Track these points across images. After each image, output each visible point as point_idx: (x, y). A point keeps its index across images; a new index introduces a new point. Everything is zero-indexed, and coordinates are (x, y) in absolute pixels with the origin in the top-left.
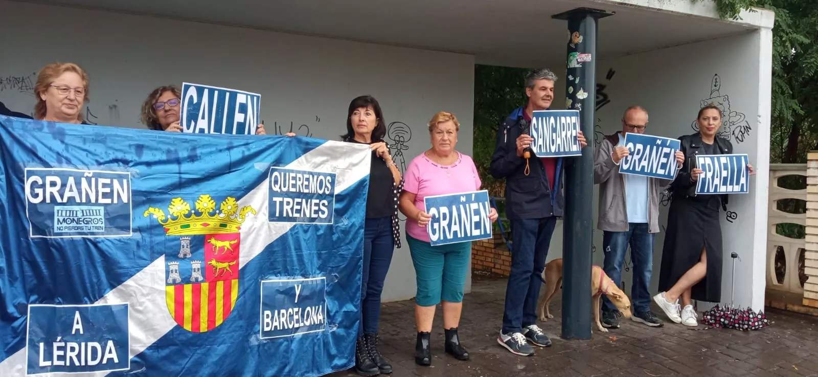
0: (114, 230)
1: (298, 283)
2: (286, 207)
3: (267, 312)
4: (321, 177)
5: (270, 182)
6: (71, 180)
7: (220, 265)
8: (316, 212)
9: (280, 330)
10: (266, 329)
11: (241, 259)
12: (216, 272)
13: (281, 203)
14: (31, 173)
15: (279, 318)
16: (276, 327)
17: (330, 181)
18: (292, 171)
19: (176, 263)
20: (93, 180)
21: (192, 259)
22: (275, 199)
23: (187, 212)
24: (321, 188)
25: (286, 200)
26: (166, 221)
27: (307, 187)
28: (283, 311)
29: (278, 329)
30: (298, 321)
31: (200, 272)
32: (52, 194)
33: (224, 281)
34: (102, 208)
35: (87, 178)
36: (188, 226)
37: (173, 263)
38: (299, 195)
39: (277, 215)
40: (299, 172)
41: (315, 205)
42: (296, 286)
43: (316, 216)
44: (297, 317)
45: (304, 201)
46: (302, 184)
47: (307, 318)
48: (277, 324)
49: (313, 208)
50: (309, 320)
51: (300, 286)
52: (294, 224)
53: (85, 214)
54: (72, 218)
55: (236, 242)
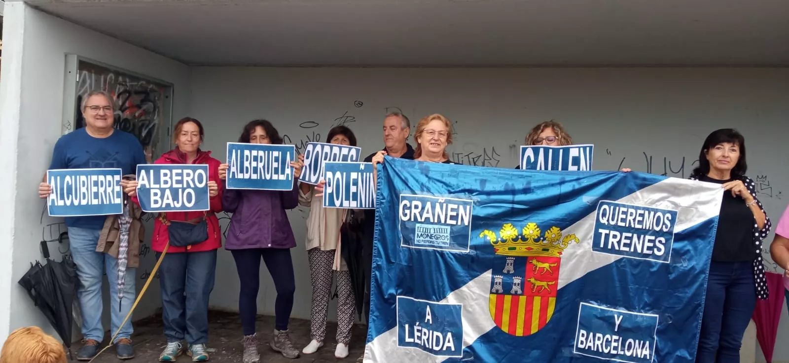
0: (456, 245)
1: (620, 314)
2: (611, 240)
3: (583, 332)
4: (659, 214)
5: (598, 214)
6: (428, 205)
7: (538, 283)
8: (649, 248)
9: (594, 351)
10: (581, 346)
11: (559, 281)
12: (534, 288)
13: (607, 236)
14: (404, 198)
15: (594, 340)
16: (590, 347)
17: (670, 218)
18: (624, 206)
19: (500, 277)
20: (445, 205)
21: (514, 275)
22: (600, 231)
23: (515, 237)
24: (657, 225)
25: (613, 233)
26: (496, 242)
27: (640, 222)
28: (598, 335)
29: (592, 349)
30: (615, 348)
31: (519, 287)
32: (415, 214)
33: (542, 297)
34: (449, 228)
35: (440, 203)
36: (515, 249)
37: (498, 277)
38: (629, 229)
39: (602, 246)
40: (633, 207)
41: (650, 241)
42: (616, 316)
43: (650, 252)
44: (616, 344)
45: (635, 236)
46: (634, 220)
47: (629, 349)
48: (591, 344)
49: (647, 244)
50: (631, 351)
51: (621, 317)
52: (622, 256)
53: (436, 232)
54: (427, 234)
55: (556, 265)
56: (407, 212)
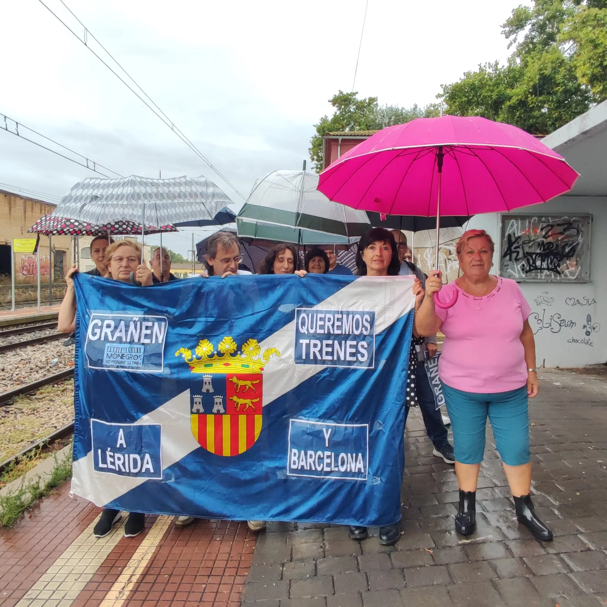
0: (150, 365)
1: (328, 427)
2: (312, 350)
3: (295, 451)
4: (357, 316)
5: (297, 323)
6: (122, 323)
7: (241, 401)
8: (352, 355)
9: (307, 470)
10: (294, 467)
11: (264, 398)
12: (237, 407)
13: (308, 345)
14: (95, 318)
15: (306, 459)
16: (303, 466)
17: (369, 320)
18: (321, 312)
19: (200, 396)
20: (139, 323)
21: (214, 394)
22: (301, 341)
23: (210, 353)
24: (357, 328)
25: (313, 342)
26: (191, 360)
27: (339, 328)
28: (310, 452)
29: (306, 468)
30: (329, 465)
31: (222, 406)
32: (106, 333)
33: (248, 415)
34: (142, 347)
35: (134, 321)
36: (211, 365)
37: (198, 396)
38: (329, 336)
39: (304, 357)
40: (329, 312)
41: (351, 346)
42: (324, 430)
43: (354, 359)
44: (328, 461)
45: (336, 342)
46: (333, 325)
47: (343, 463)
48: (303, 463)
49: (349, 350)
50: (345, 466)
51: (330, 430)
52: (325, 366)
53: (128, 351)
54: (117, 354)
55: (258, 381)
56: (98, 331)
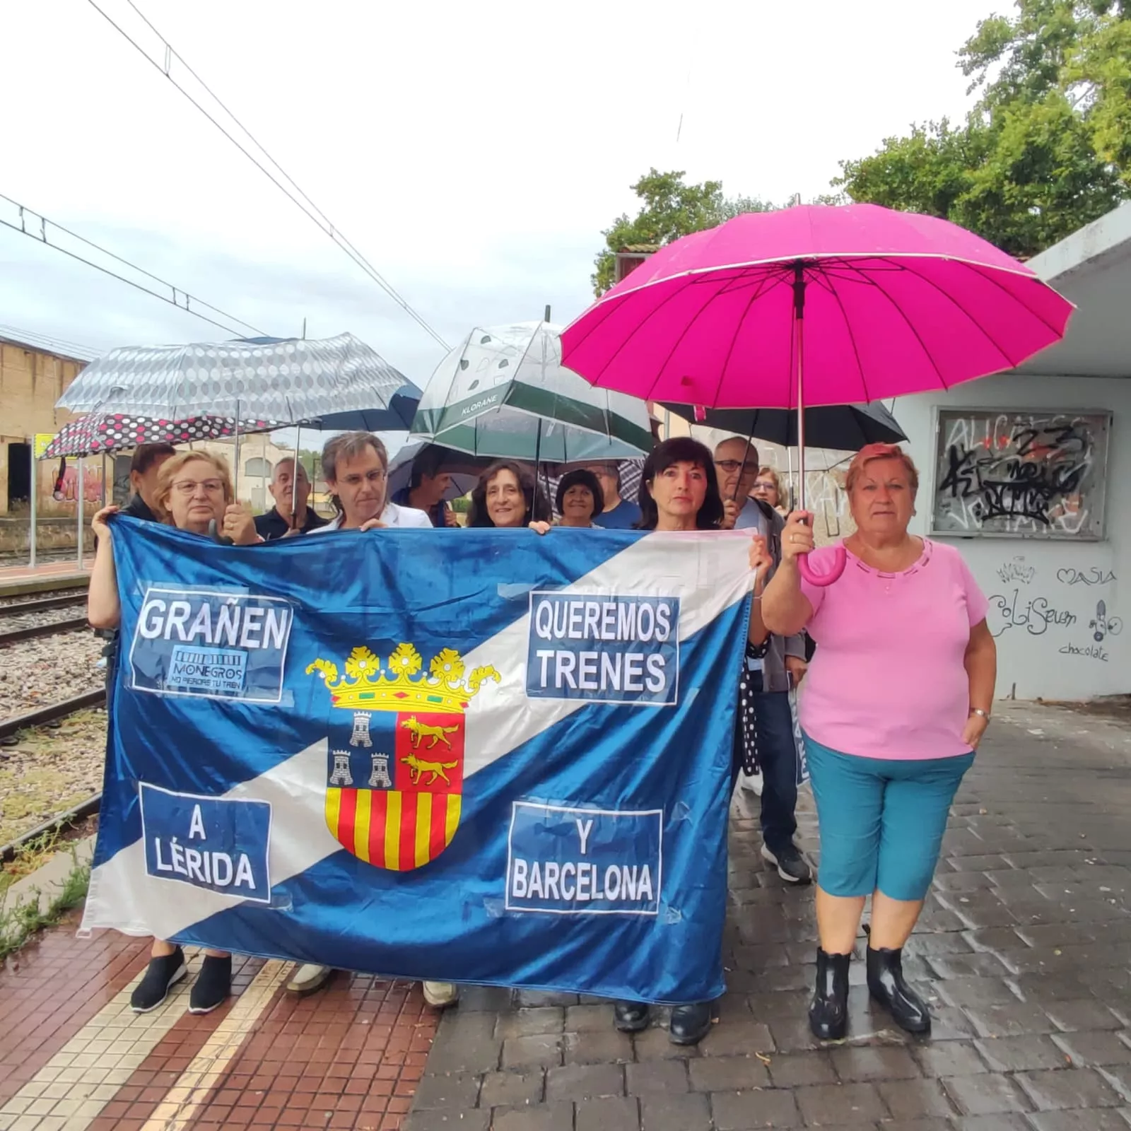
0: (257, 689)
1: (585, 818)
2: (560, 669)
3: (520, 862)
4: (646, 606)
5: (533, 620)
6: (206, 608)
7: (423, 766)
8: (635, 679)
9: (544, 899)
10: (518, 894)
11: (466, 761)
12: (415, 776)
13: (552, 661)
14: (153, 597)
15: (543, 878)
16: (536, 892)
17: (667, 614)
18: (578, 598)
19: (345, 753)
20: (238, 610)
21: (372, 751)
22: (540, 653)
23: (373, 672)
24: (645, 630)
25: (562, 654)
26: (336, 684)
27: (610, 627)
28: (549, 865)
29: (541, 896)
30: (586, 889)
31: (386, 773)
32: (174, 627)
33: (435, 794)
35: (229, 606)
36: (371, 696)
37: (342, 752)
38: (591, 644)
39: (544, 684)
40: (593, 598)
41: (634, 663)
42: (579, 823)
43: (640, 687)
44: (586, 881)
45: (605, 656)
46: (599, 623)
47: (612, 886)
48: (537, 887)
49: (630, 671)
50: (617, 889)
51: (589, 823)
52: (583, 702)
53: (215, 661)
54: (195, 665)
55: (456, 729)
56: (158, 621)
